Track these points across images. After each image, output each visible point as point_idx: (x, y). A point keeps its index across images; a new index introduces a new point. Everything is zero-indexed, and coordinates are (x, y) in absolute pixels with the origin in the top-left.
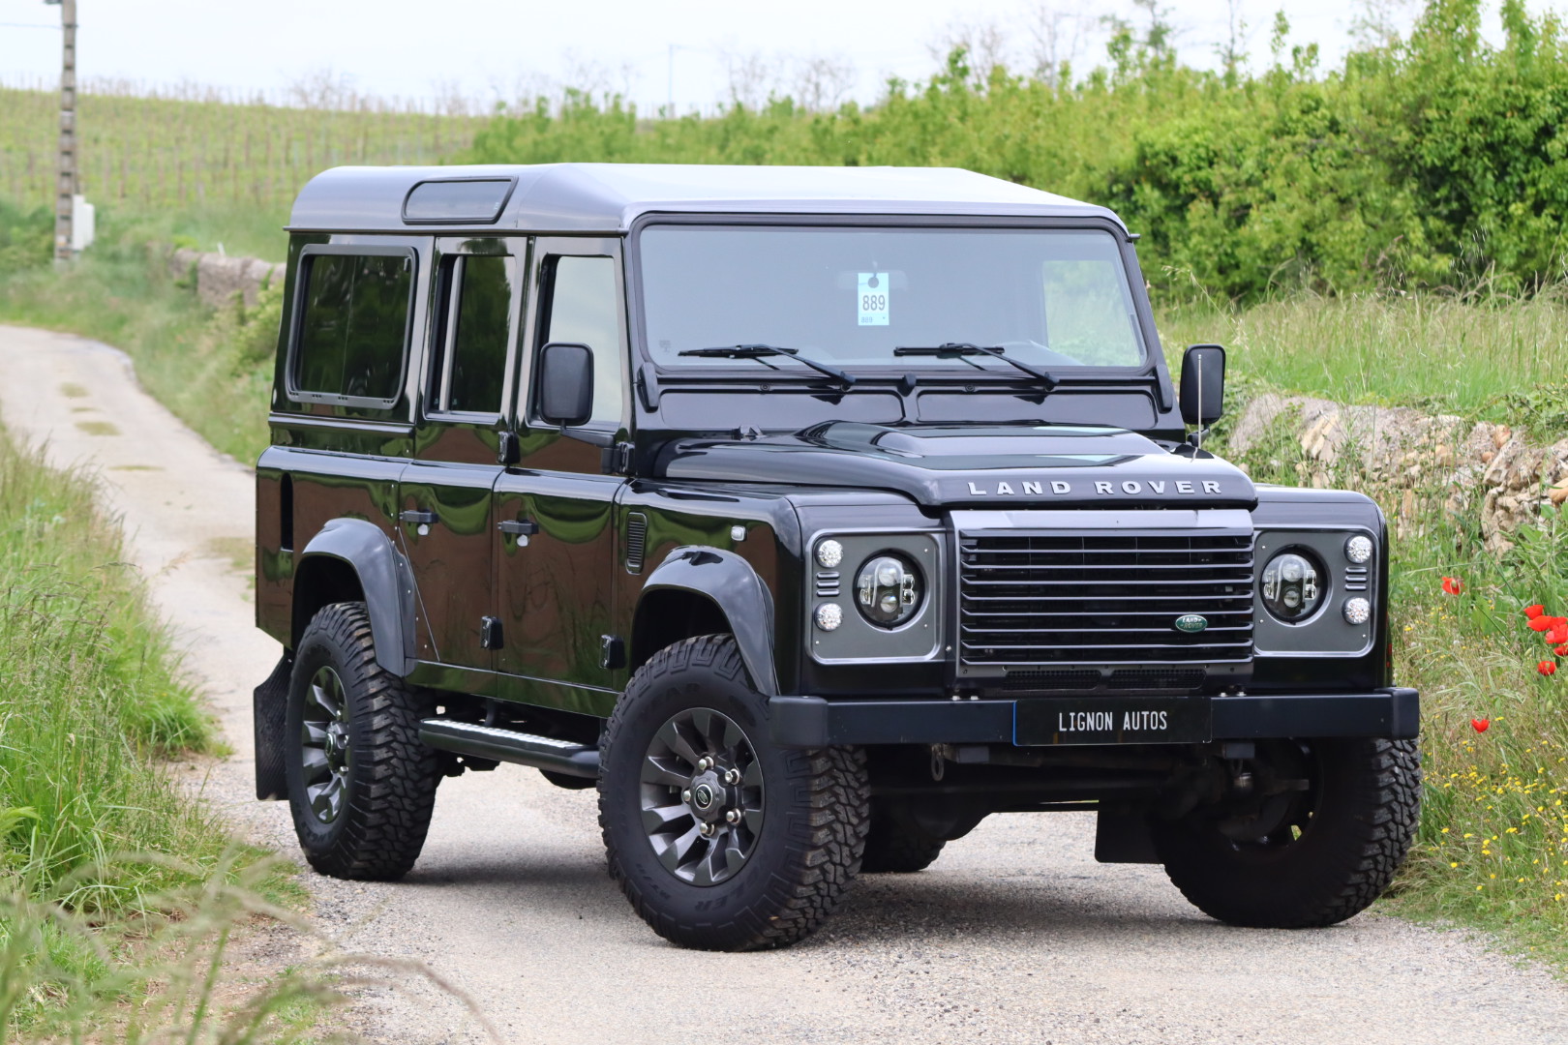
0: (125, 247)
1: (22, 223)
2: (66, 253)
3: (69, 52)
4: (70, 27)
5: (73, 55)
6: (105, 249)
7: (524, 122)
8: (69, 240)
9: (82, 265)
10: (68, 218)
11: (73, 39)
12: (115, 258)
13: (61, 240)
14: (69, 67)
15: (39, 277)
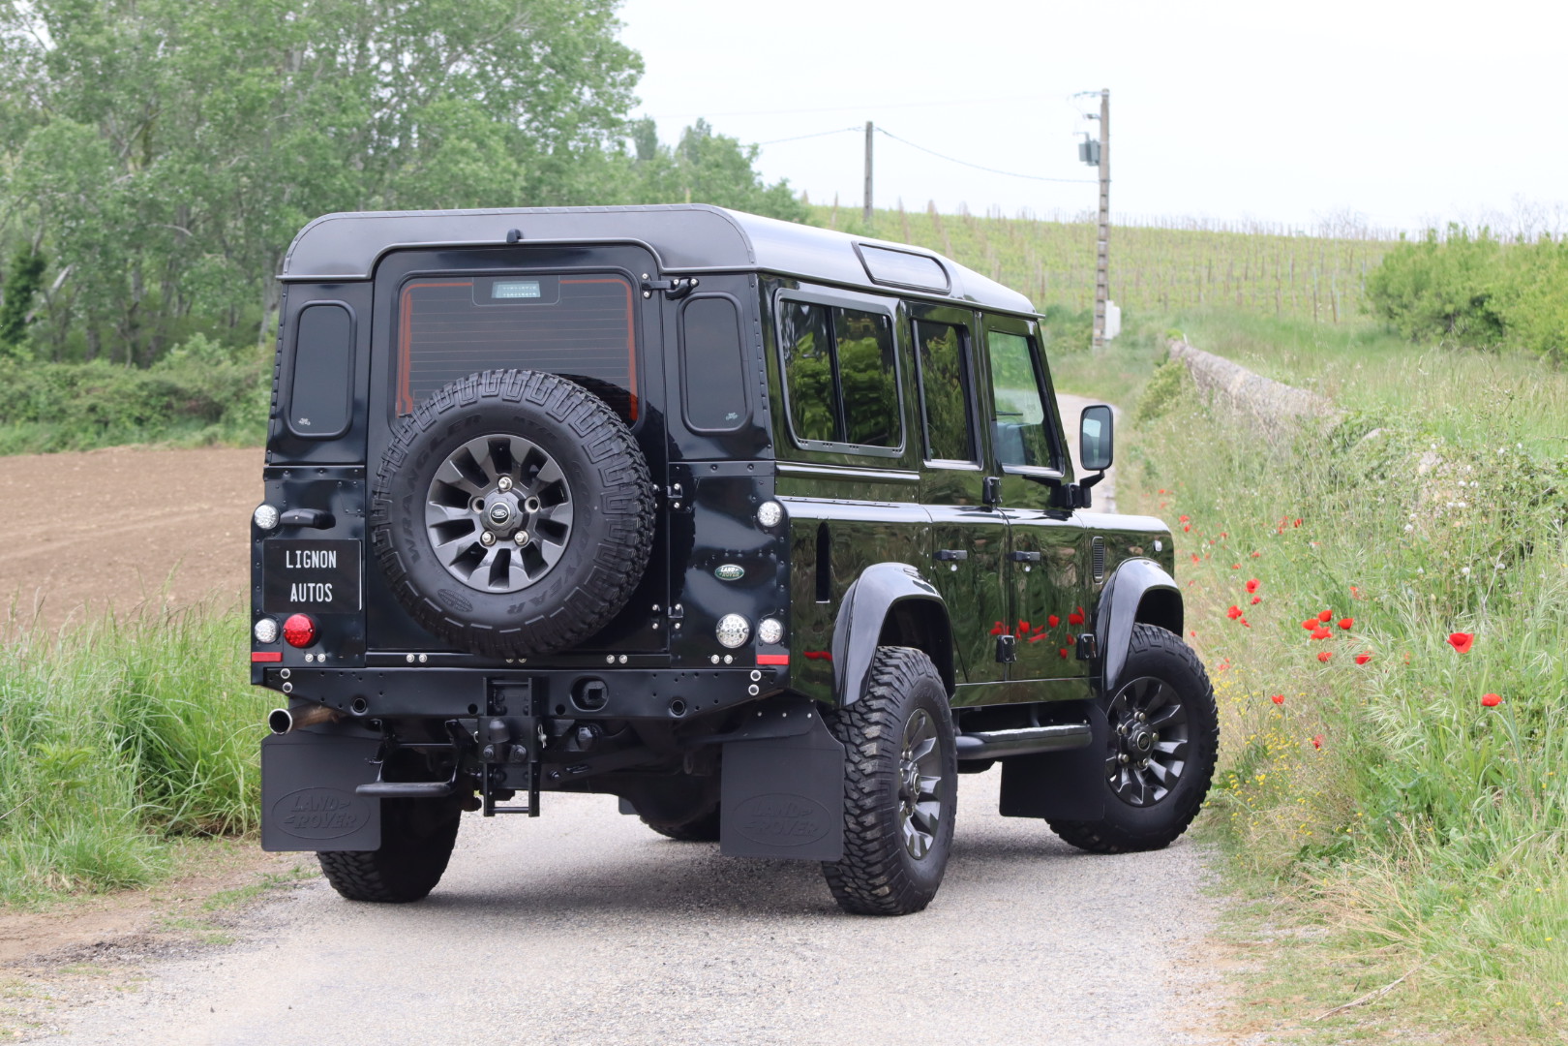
0: (1141, 338)
1: (1072, 320)
2: (1100, 341)
3: (1104, 199)
4: (1105, 181)
5: (1107, 202)
6: (1128, 339)
7: (1419, 247)
8: (1102, 332)
9: (1110, 350)
10: (1102, 317)
11: (1107, 190)
12: (1134, 345)
13: (1097, 333)
14: (1104, 210)
15: (1080, 359)
